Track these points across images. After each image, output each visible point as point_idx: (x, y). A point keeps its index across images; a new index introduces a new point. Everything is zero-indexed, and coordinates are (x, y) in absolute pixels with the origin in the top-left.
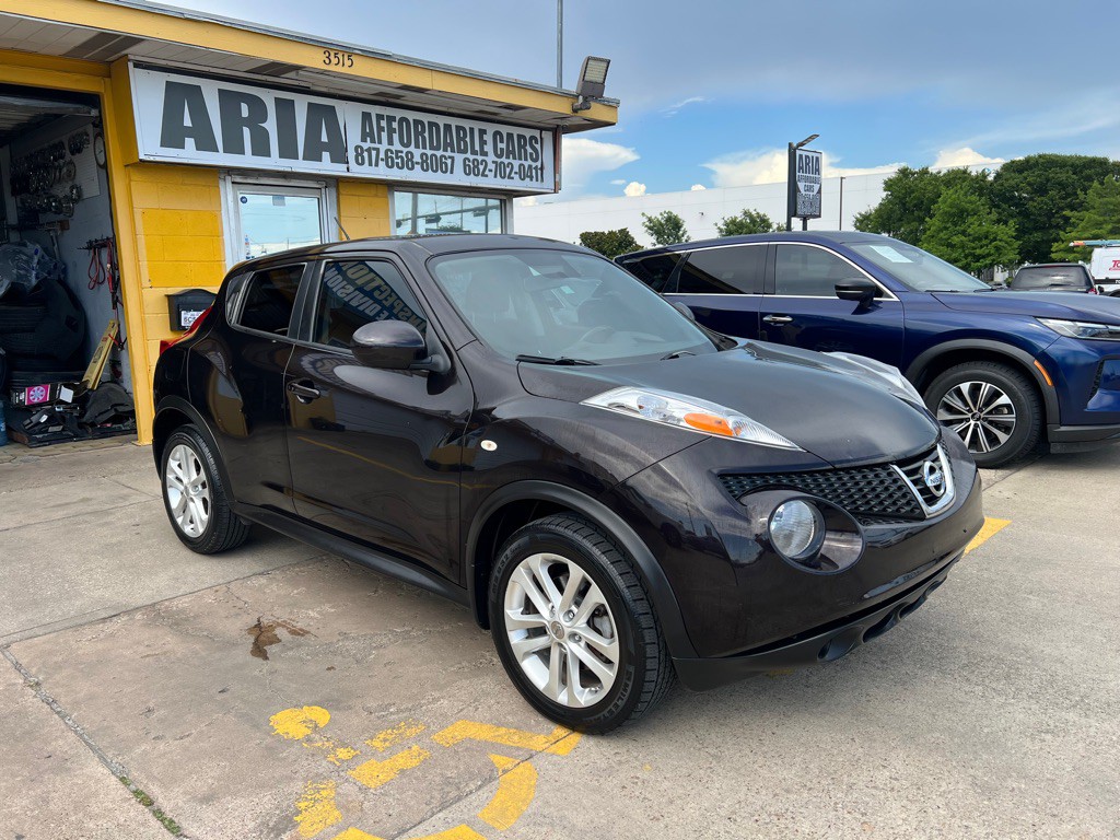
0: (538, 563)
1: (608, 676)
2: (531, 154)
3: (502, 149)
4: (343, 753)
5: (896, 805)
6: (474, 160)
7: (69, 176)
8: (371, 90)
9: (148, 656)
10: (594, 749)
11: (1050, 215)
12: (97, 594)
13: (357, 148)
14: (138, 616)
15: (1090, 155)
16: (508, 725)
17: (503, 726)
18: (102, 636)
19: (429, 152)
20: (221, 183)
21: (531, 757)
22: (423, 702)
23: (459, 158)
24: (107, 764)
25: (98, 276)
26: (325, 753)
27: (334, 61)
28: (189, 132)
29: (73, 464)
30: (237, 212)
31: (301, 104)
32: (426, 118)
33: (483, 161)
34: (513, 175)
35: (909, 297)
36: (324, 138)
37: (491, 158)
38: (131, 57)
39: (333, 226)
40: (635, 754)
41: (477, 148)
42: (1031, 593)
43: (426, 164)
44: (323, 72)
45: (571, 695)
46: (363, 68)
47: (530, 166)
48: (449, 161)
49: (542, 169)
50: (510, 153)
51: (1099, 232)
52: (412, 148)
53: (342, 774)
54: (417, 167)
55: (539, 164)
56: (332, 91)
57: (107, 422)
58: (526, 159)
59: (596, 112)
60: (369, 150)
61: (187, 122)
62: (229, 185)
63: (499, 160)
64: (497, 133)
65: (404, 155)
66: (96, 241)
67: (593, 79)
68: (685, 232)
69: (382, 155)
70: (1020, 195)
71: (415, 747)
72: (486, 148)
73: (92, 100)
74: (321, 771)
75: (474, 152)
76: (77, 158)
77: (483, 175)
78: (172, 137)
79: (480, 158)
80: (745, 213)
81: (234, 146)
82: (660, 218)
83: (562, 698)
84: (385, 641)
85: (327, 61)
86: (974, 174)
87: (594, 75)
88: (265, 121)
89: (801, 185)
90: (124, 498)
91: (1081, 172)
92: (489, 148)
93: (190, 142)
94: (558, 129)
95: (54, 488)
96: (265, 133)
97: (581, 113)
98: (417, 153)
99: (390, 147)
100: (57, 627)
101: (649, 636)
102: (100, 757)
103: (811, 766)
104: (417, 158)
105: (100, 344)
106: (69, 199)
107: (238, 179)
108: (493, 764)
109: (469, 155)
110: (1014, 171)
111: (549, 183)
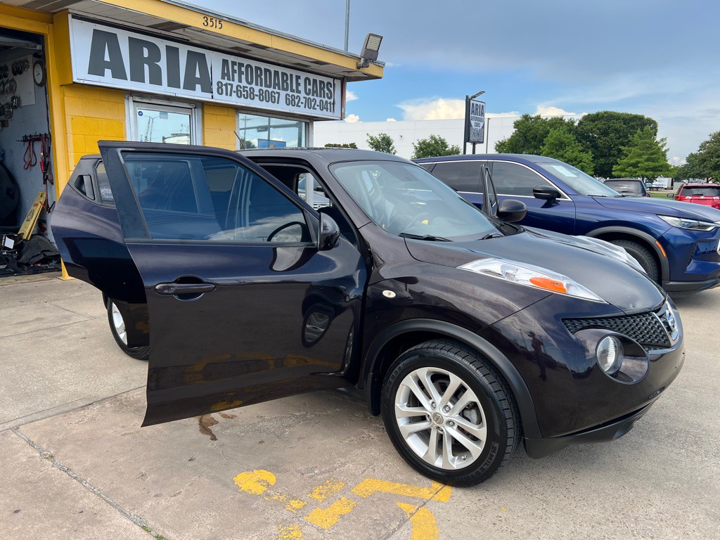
0: (423, 373)
1: (476, 450)
2: (327, 94)
3: (310, 90)
4: (295, 504)
5: (668, 531)
6: (292, 95)
7: (11, 90)
8: (229, 45)
9: (126, 434)
10: (463, 497)
11: (610, 148)
12: (72, 388)
13: (218, 83)
14: (107, 405)
15: (634, 113)
16: (401, 482)
17: (396, 482)
18: (86, 420)
19: (264, 89)
20: (126, 101)
21: (425, 504)
22: (335, 465)
23: (283, 93)
24: (128, 517)
25: (30, 161)
26: (283, 505)
27: (210, 24)
28: (108, 65)
29: (20, 292)
30: (136, 121)
31: (183, 50)
32: (263, 66)
33: (298, 96)
34: (316, 107)
35: (579, 198)
36: (198, 75)
37: (303, 95)
38: (70, 11)
39: (199, 135)
40: (492, 500)
41: (294, 88)
42: (685, 388)
43: (262, 96)
44: (202, 31)
45: (446, 461)
46: (228, 31)
47: (326, 102)
48: (276, 95)
49: (334, 104)
50: (314, 92)
51: (640, 160)
52: (253, 85)
53: (300, 519)
54: (257, 98)
55: (332, 100)
56: (203, 44)
57: (38, 262)
58: (324, 97)
59: (372, 69)
60: (226, 85)
61: (107, 58)
62: (131, 103)
63: (308, 97)
64: (307, 79)
65: (248, 89)
66: (30, 136)
67: (372, 48)
68: (393, 148)
69: (234, 89)
70: (593, 136)
71: (343, 498)
72: (300, 88)
73: (38, 38)
74: (285, 517)
75: (292, 90)
76: (18, 78)
77: (298, 106)
78: (96, 68)
79: (296, 94)
80: (432, 137)
81: (137, 76)
82: (378, 137)
83: (439, 463)
84: (291, 422)
85: (206, 24)
86: (566, 121)
87: (373, 45)
88: (159, 60)
89: (473, 122)
90: (68, 318)
91: (629, 123)
92: (301, 88)
93: (108, 72)
94: (344, 79)
95: (13, 310)
96: (159, 69)
97: (362, 70)
98: (257, 89)
99: (239, 84)
100: (50, 413)
101: (510, 424)
102: (121, 511)
103: (606, 506)
104: (256, 92)
105: (33, 208)
106: (10, 105)
107: (137, 99)
108: (402, 510)
109: (289, 92)
110: (590, 121)
111: (337, 113)
